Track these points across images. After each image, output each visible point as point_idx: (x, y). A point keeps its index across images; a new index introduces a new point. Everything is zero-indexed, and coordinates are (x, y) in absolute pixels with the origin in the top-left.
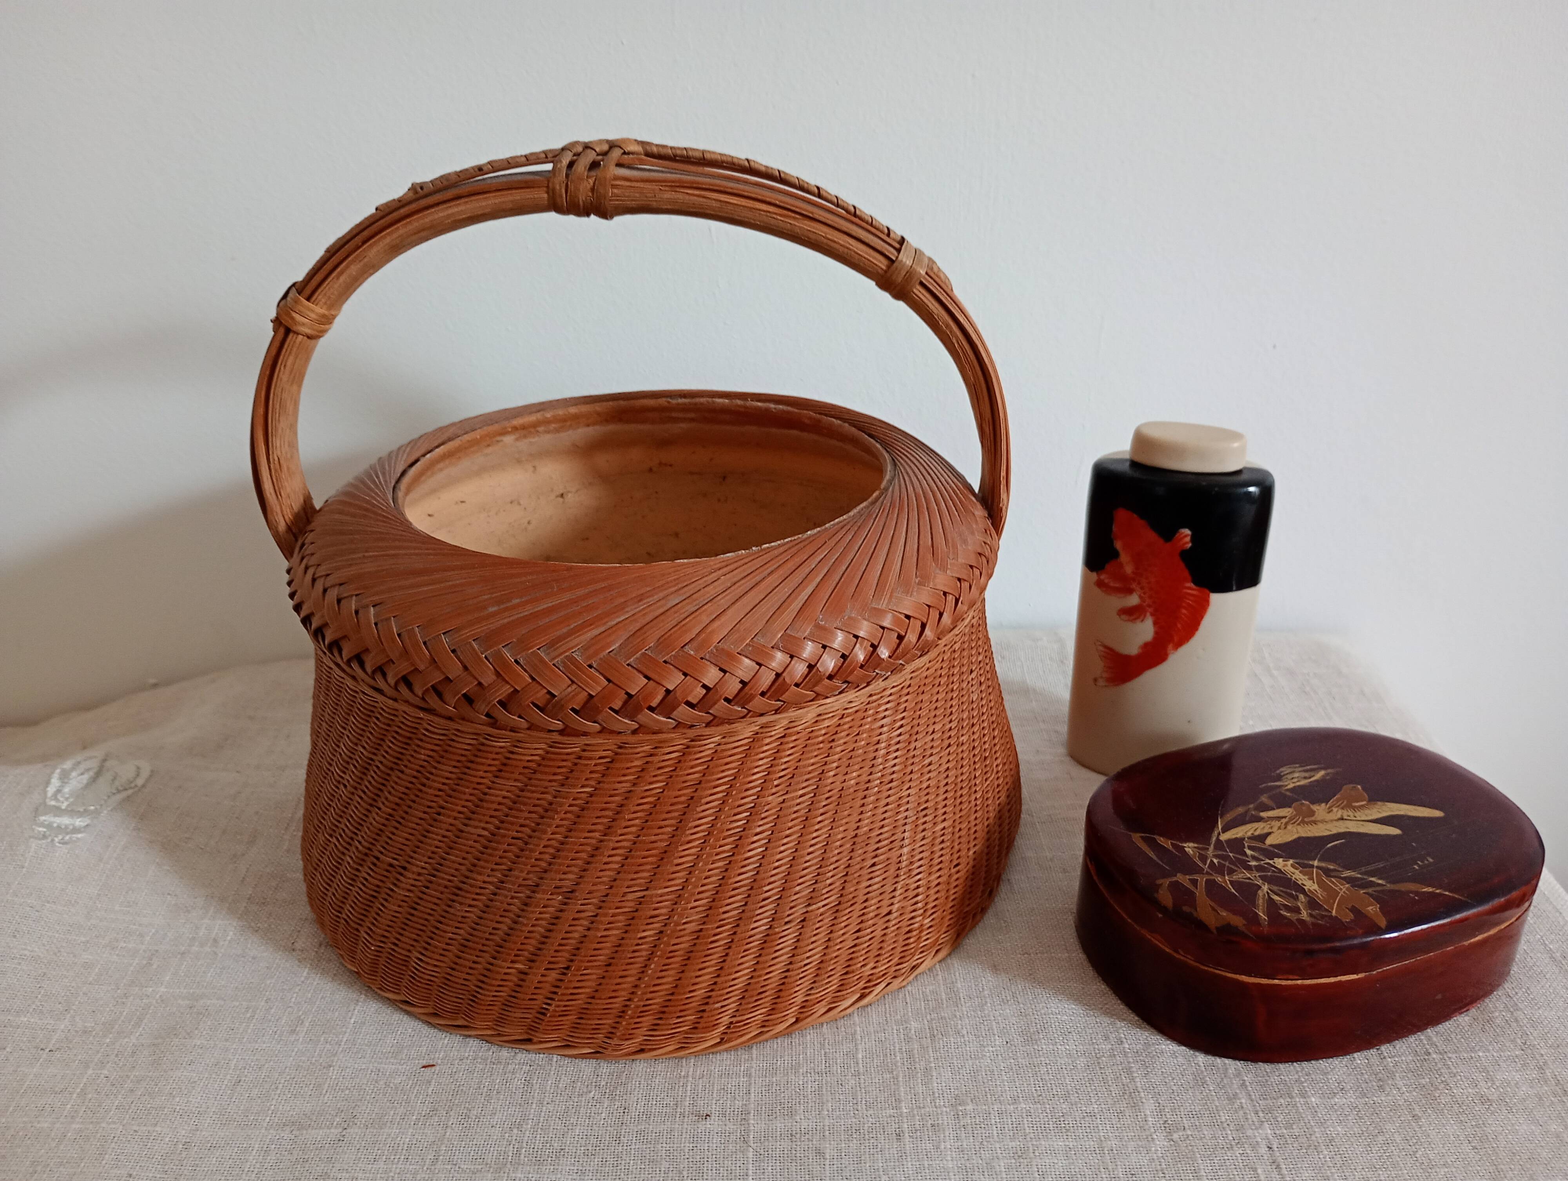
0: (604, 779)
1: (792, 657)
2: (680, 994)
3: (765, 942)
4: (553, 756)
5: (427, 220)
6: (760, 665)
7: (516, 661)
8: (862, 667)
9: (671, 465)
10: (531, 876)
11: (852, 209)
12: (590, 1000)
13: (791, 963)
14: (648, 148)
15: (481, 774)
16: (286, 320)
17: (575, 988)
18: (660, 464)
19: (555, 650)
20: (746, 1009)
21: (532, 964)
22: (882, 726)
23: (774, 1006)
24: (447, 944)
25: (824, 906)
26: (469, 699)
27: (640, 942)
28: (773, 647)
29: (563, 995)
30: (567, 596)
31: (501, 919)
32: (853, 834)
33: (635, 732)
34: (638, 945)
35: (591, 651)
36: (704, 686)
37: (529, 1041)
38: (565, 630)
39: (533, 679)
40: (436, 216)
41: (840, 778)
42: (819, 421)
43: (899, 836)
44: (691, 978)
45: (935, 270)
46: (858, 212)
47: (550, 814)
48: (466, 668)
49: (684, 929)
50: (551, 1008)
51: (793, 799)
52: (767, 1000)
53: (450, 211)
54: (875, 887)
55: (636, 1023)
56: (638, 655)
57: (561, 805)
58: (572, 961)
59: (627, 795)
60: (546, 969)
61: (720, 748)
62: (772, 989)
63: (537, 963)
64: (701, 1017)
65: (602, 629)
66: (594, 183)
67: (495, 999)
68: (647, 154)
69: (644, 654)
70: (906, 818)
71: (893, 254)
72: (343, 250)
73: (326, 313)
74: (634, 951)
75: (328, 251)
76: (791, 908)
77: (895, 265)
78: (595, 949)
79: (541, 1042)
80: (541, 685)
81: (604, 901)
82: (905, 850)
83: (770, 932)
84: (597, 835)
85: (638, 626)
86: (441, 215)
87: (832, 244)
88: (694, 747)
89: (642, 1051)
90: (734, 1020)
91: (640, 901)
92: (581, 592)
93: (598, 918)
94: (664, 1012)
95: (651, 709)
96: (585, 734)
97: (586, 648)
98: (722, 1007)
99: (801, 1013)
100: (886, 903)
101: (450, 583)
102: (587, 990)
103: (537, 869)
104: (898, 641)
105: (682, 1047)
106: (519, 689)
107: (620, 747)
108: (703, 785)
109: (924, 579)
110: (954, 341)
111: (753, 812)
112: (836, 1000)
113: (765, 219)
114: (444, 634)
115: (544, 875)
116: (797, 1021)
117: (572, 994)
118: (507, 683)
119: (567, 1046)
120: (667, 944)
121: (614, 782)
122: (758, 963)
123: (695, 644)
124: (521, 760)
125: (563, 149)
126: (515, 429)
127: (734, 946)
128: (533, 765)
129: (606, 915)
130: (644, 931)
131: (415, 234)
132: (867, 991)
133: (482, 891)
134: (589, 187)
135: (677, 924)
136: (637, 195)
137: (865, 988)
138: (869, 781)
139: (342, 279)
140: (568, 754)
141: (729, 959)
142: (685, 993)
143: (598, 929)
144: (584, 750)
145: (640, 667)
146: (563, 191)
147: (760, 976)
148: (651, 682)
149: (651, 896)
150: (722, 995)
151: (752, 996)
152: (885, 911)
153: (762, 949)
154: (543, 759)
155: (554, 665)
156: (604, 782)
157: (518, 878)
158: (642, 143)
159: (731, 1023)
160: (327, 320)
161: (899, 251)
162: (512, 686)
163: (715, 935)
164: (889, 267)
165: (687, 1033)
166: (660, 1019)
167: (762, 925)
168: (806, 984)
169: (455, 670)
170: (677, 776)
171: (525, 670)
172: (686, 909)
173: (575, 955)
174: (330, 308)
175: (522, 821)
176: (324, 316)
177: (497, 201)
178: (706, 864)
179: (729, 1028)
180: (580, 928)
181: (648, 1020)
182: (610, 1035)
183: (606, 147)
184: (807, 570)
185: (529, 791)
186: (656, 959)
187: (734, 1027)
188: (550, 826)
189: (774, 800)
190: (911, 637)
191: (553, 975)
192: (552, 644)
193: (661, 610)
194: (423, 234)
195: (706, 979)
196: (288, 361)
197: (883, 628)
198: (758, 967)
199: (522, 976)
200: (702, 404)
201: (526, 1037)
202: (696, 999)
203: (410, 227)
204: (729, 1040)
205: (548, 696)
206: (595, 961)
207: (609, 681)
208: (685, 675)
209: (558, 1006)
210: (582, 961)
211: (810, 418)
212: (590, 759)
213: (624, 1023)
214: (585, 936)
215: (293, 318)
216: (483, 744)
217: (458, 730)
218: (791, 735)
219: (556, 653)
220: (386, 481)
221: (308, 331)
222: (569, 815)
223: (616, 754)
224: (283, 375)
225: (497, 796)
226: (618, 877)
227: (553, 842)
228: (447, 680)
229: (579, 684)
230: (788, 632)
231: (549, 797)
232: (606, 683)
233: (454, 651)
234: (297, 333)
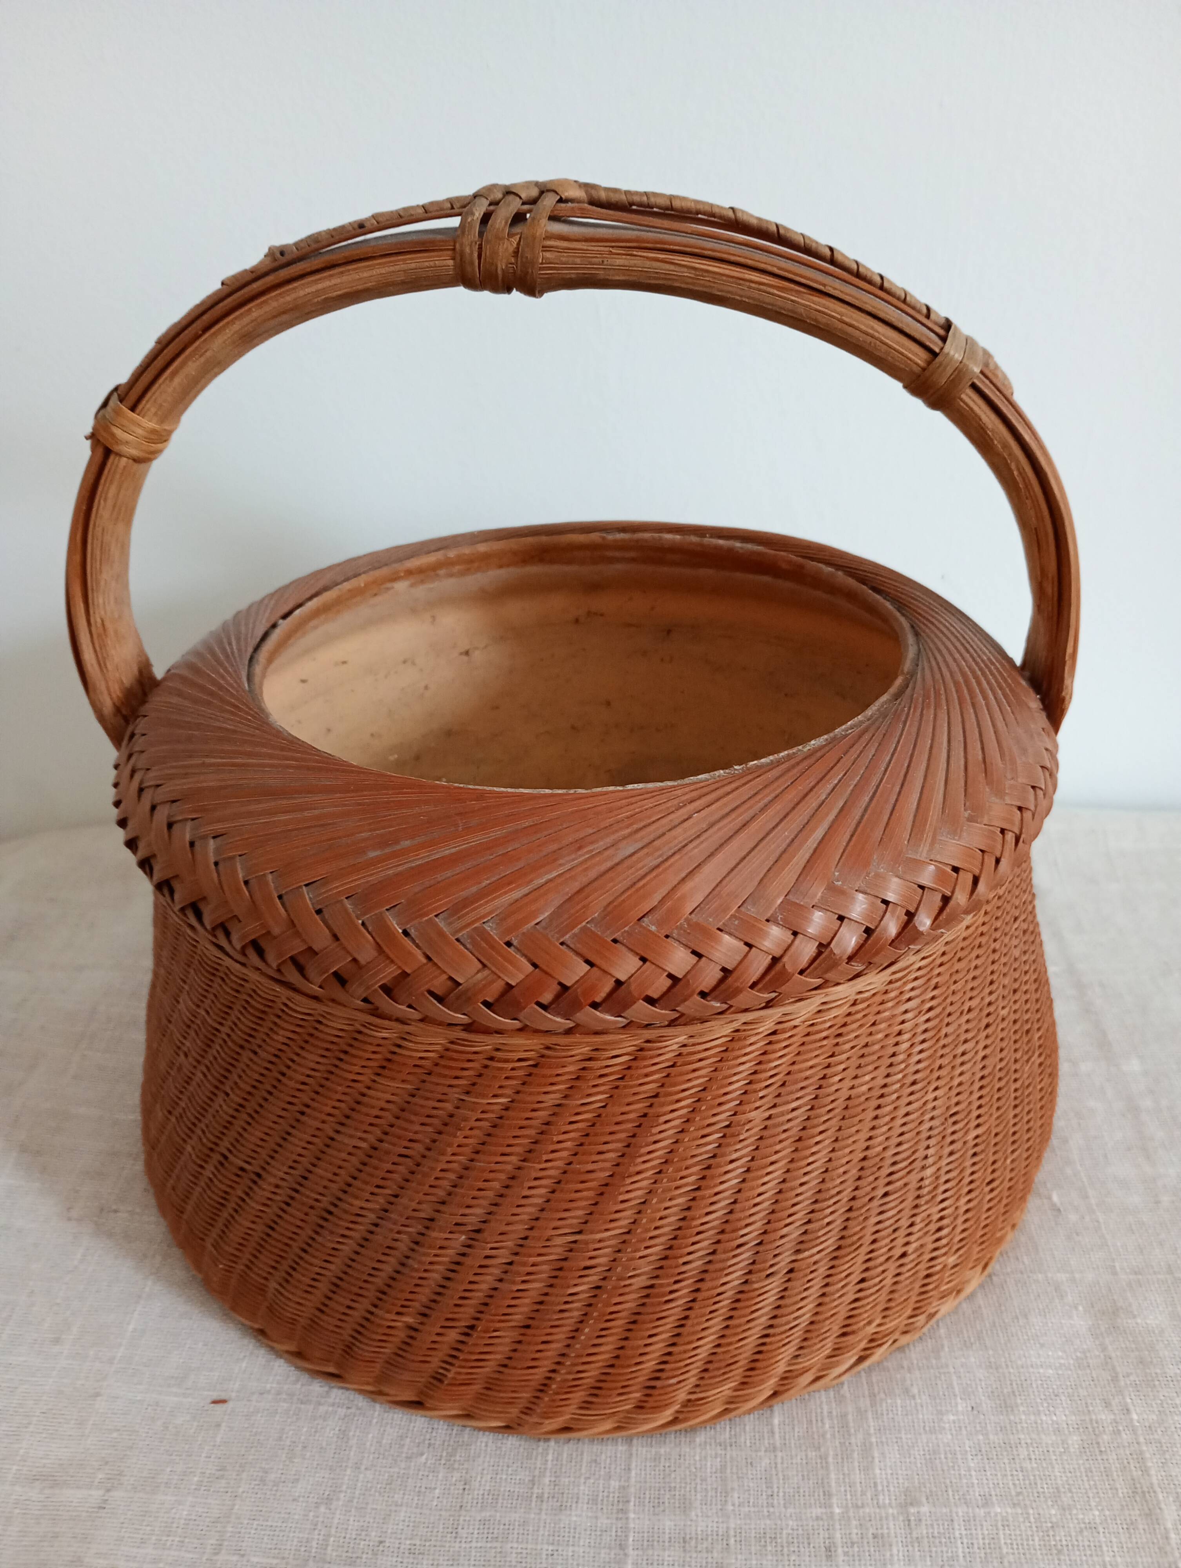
0: (525, 1089)
1: (795, 934)
2: (622, 1366)
3: (739, 1300)
4: (455, 1055)
5: (288, 298)
6: (750, 946)
7: (406, 933)
8: (894, 941)
9: (602, 615)
10: (424, 1206)
11: (878, 279)
12: (501, 1369)
13: (770, 1327)
14: (594, 193)
15: (357, 1069)
16: (103, 436)
17: (482, 1353)
18: (589, 613)
19: (459, 918)
20: (709, 1384)
21: (425, 1320)
22: (906, 1012)
23: (746, 1379)
24: (314, 1279)
25: (819, 1252)
26: (340, 979)
27: (570, 1299)
28: (768, 921)
29: (465, 1360)
30: (476, 839)
31: (383, 1258)
32: (862, 1156)
33: (569, 1032)
34: (566, 1303)
35: (510, 922)
36: (670, 976)
37: (420, 1405)
38: (474, 889)
39: (429, 958)
40: (302, 293)
41: (847, 1083)
42: (802, 567)
43: (920, 1154)
44: (638, 1347)
45: (992, 366)
46: (886, 285)
47: (450, 1128)
48: (336, 937)
49: (630, 1285)
50: (450, 1375)
51: (782, 1114)
52: (738, 1372)
53: (320, 286)
54: (888, 1223)
55: (562, 1399)
56: (576, 930)
57: (466, 1119)
58: (478, 1319)
59: (557, 1110)
60: (442, 1327)
61: (685, 1050)
62: (745, 1359)
63: (432, 1319)
64: (650, 1395)
65: (525, 890)
66: (518, 244)
67: (376, 1355)
68: (593, 202)
69: (584, 929)
70: (931, 1129)
71: (935, 344)
72: (177, 340)
73: (157, 427)
74: (562, 1311)
75: (159, 342)
76: (775, 1256)
77: (938, 359)
78: (509, 1306)
80: (439, 968)
81: (521, 1246)
82: (929, 1172)
83: (744, 1289)
84: (514, 1159)
85: (576, 886)
86: (308, 290)
87: (850, 330)
88: (651, 1049)
89: (567, 1431)
90: (692, 1398)
91: (571, 1248)
92: (496, 833)
93: (513, 1267)
94: (600, 1388)
95: (595, 1005)
96: (499, 1032)
97: (503, 918)
98: (676, 1383)
99: (781, 1385)
100: (901, 1241)
101: (316, 812)
102: (498, 1357)
103: (432, 1199)
104: (941, 905)
105: (620, 1428)
106: (408, 971)
107: (548, 1049)
109: (976, 812)
110: (1013, 466)
111: (729, 1132)
112: (827, 1366)
113: (756, 294)
114: (306, 885)
115: (441, 1207)
116: (774, 1395)
117: (477, 1359)
118: (392, 961)
119: (469, 1417)
120: (607, 1303)
121: (538, 1093)
122: (725, 1328)
123: (657, 915)
124: (411, 1057)
125: (475, 196)
126: (409, 573)
128: (427, 1064)
129: (524, 1264)
130: (573, 1286)
131: (275, 317)
132: (868, 1353)
133: (360, 1219)
134: (511, 249)
135: (621, 1278)
136: (578, 260)
137: (866, 1350)
138: (885, 1086)
139: (177, 380)
140: (475, 1053)
141: (689, 1322)
142: (629, 1366)
143: (512, 1281)
144: (498, 1050)
145: (579, 947)
146: (476, 255)
147: (730, 1344)
148: (595, 969)
149: (587, 1243)
150: (678, 1368)
151: (718, 1368)
152: (898, 1252)
153: (735, 1309)
154: (441, 1057)
155: (458, 940)
156: (525, 1093)
157: (406, 1208)
158: (586, 186)
159: (689, 1401)
160: (160, 438)
161: (944, 339)
162: (399, 967)
163: (671, 1292)
164: (929, 363)
165: (628, 1412)
166: (594, 1396)
167: (735, 1278)
168: (791, 1350)
169: (321, 939)
170: (625, 1087)
171: (417, 946)
172: (632, 1259)
173: (481, 1312)
174: (162, 421)
175: (411, 1135)
176: (153, 431)
177: (383, 271)
178: (661, 1201)
179: (685, 1406)
180: (489, 1279)
181: (579, 1396)
182: (527, 1411)
183: (534, 192)
184: (815, 805)
185: (422, 1097)
186: (591, 1321)
187: (693, 1406)
188: (450, 1145)
189: (757, 1116)
190: (961, 898)
191: (453, 1335)
192: (457, 909)
193: (609, 864)
194: (285, 318)
195: (658, 1348)
196: (109, 491)
197: (922, 887)
198: (727, 1332)
199: (413, 1334)
200: (646, 541)
201: (416, 1399)
202: (644, 1372)
203: (266, 308)
204: (685, 1420)
205: (449, 983)
206: (509, 1320)
207: (535, 965)
208: (644, 960)
209: (459, 1373)
210: (492, 1320)
211: (790, 562)
212: (506, 1061)
213: (546, 1399)
214: (496, 1289)
215: (113, 435)
216: (361, 1033)
217: (327, 1013)
218: (784, 1031)
219: (461, 923)
220: (239, 650)
221: (134, 452)
222: (475, 1133)
223: (543, 1056)
224: (103, 511)
225: (378, 1099)
226: (541, 1215)
227: (454, 1166)
228: (311, 951)
229: (494, 969)
230: (790, 897)
231: (449, 1106)
232: (531, 968)
233: (319, 912)
234: (119, 455)
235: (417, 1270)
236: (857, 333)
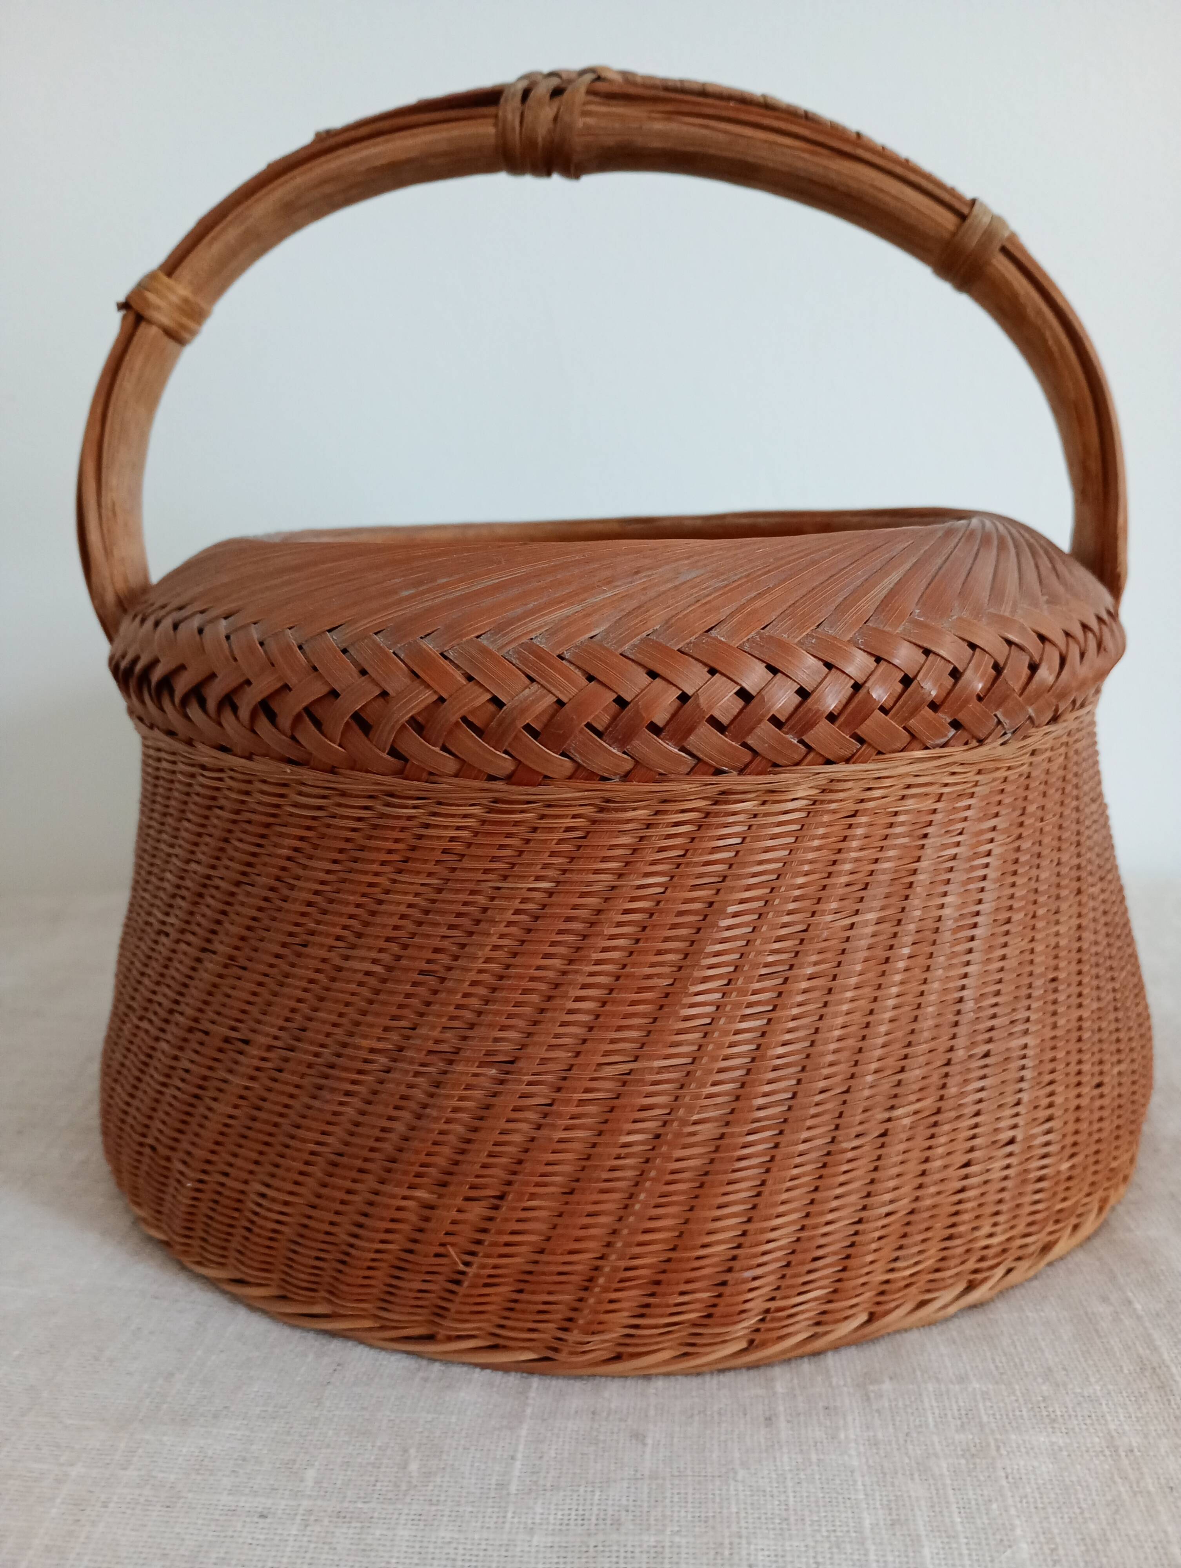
0: (573, 866)
1: (878, 661)
2: (686, 1249)
3: (825, 1165)
6: (829, 666)
7: (443, 655)
8: (980, 698)
10: (448, 1035)
12: (537, 1257)
13: (864, 1208)
14: (630, 76)
15: (375, 867)
16: (136, 305)
17: (513, 1233)
19: (504, 635)
20: (792, 1286)
21: (443, 1190)
23: (838, 1285)
24: (307, 1163)
25: (914, 1113)
26: (362, 723)
27: (624, 1152)
28: (848, 643)
29: (494, 1244)
31: (396, 1113)
33: (626, 777)
34: (618, 1157)
35: (561, 636)
36: (742, 693)
37: (430, 1338)
38: (519, 611)
39: (470, 678)
43: (1021, 1014)
44: (706, 1220)
47: (483, 926)
48: (363, 672)
49: (696, 1133)
50: (470, 1271)
52: (826, 1272)
54: (991, 1093)
55: (611, 1301)
56: (636, 641)
57: (502, 911)
58: (509, 1183)
59: (608, 894)
60: (466, 1199)
61: (755, 821)
62: (835, 1253)
63: (452, 1188)
64: (720, 1296)
66: (558, 112)
67: (377, 1256)
69: (646, 640)
70: (1030, 987)
71: (964, 210)
73: (190, 298)
74: (613, 1169)
76: (866, 1110)
77: (968, 221)
78: (548, 1164)
79: (450, 1339)
80: (482, 686)
81: (565, 1079)
82: (1032, 1040)
83: (832, 1148)
84: (557, 963)
85: (634, 603)
87: (881, 196)
88: (717, 814)
89: (618, 1358)
90: (772, 1305)
91: (624, 1080)
93: (554, 1108)
94: (660, 1283)
95: (657, 731)
96: (548, 780)
97: (552, 633)
98: (755, 1279)
99: (878, 1303)
100: (1005, 1123)
102: (533, 1238)
103: (456, 1024)
104: (1029, 672)
105: (686, 1354)
106: (445, 696)
107: (601, 810)
108: (728, 883)
109: (1053, 600)
112: (933, 1286)
114: (330, 631)
115: (469, 1033)
116: (872, 1317)
117: (507, 1244)
118: (428, 686)
119: (494, 1347)
120: (668, 1158)
121: (588, 871)
122: (812, 1202)
123: (725, 628)
124: (439, 838)
125: (517, 80)
127: (774, 1169)
128: (458, 847)
129: (567, 1102)
130: (629, 1133)
132: (979, 1276)
133: (368, 1067)
134: (551, 117)
135: (684, 1123)
137: (976, 1271)
140: (516, 823)
141: (766, 1190)
142: (694, 1248)
143: (553, 1127)
145: (639, 657)
147: (815, 1227)
148: (658, 680)
149: (643, 1072)
150: (755, 1256)
151: (803, 1263)
152: (1006, 1136)
153: (820, 1177)
155: (503, 656)
156: (572, 872)
157: (425, 1040)
158: (623, 72)
159: (767, 1311)
160: (196, 314)
161: (970, 209)
162: (435, 692)
163: (746, 1146)
164: (959, 227)
165: (695, 1325)
166: (653, 1295)
167: (819, 1136)
168: (887, 1249)
169: (344, 677)
170: (687, 866)
171: (457, 667)
172: (697, 1098)
173: (514, 1173)
174: (195, 293)
175: (436, 944)
178: (730, 1021)
179: (762, 1320)
180: (524, 1126)
181: (631, 1297)
182: (567, 1325)
183: (575, 75)
185: (451, 890)
186: (648, 1184)
187: (774, 1320)
188: (482, 946)
189: (837, 922)
190: (1049, 670)
191: (476, 1211)
192: (500, 629)
193: (670, 585)
195: (730, 1226)
196: (136, 360)
197: (1010, 642)
198: (812, 1209)
199: (427, 1212)
201: (427, 1330)
202: (714, 1260)
204: (764, 1344)
205: (492, 707)
206: (545, 1185)
207: (590, 678)
208: (713, 671)
209: (483, 1266)
210: (527, 1184)
212: (551, 830)
213: (591, 1301)
214: (533, 1139)
216: (382, 816)
217: (343, 794)
219: (506, 640)
222: (513, 930)
223: (594, 822)
225: (399, 904)
226: (589, 1036)
227: (484, 977)
228: (334, 694)
229: (543, 682)
230: (870, 624)
231: (481, 900)
232: (583, 681)
233: (345, 651)
234: (150, 322)
235: (437, 1119)
236: (888, 199)
